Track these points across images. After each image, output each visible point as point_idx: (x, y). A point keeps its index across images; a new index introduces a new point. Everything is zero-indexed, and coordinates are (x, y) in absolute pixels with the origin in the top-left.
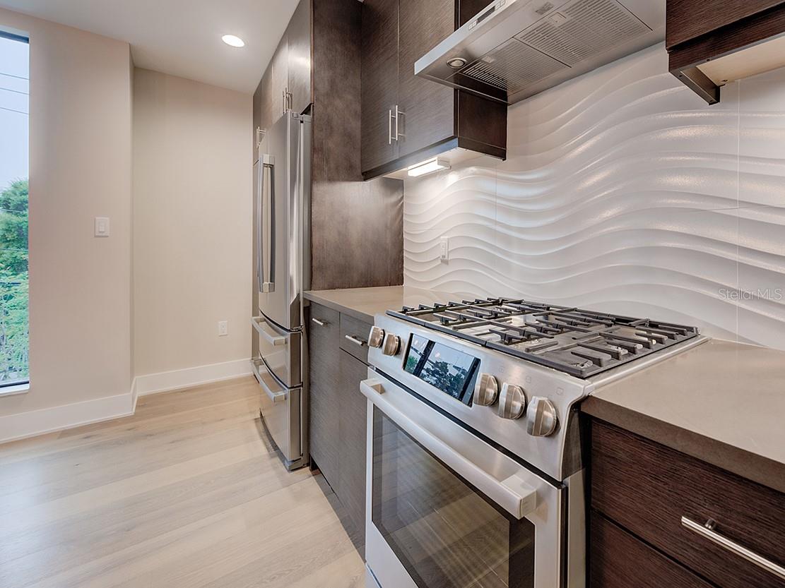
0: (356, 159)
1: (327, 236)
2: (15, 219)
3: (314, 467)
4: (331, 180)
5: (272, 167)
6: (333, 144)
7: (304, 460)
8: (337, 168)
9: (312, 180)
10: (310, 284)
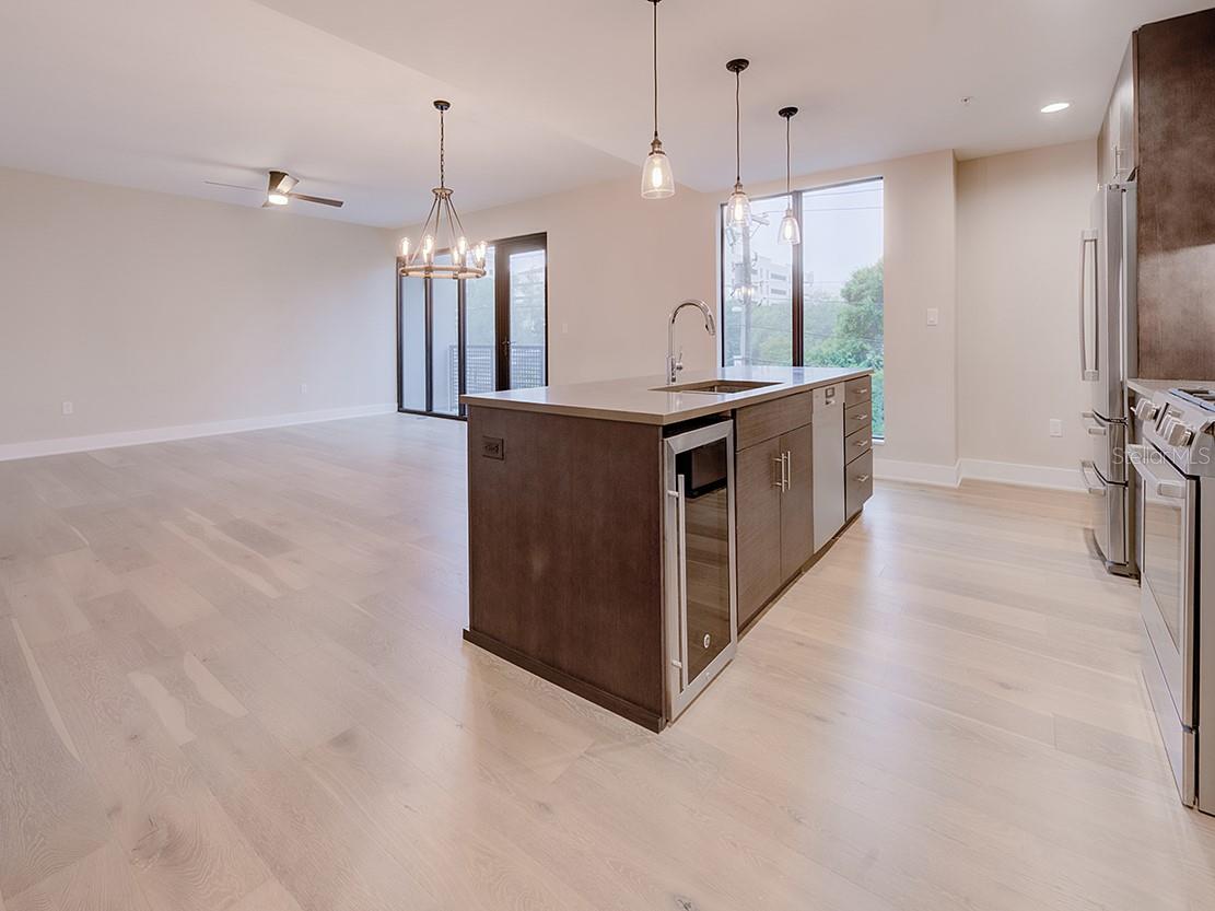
2: (855, 309)
5: (1096, 241)
6: (1172, 206)
7: (1127, 565)
8: (1180, 233)
9: (1143, 246)
10: (1137, 372)
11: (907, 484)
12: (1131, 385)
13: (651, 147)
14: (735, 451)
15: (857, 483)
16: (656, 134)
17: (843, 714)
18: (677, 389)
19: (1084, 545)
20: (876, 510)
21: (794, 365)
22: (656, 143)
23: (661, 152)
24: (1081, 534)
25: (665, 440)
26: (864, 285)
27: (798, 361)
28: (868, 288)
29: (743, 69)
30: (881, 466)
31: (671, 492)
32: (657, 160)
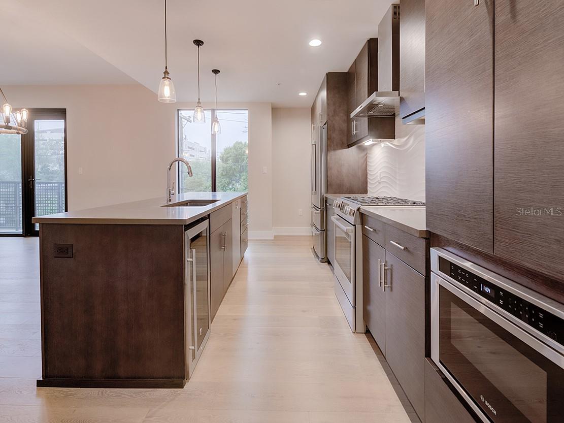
0: (345, 140)
1: (334, 172)
2: (225, 165)
3: (329, 263)
4: (335, 150)
5: (315, 145)
6: (335, 135)
7: (325, 259)
8: (337, 145)
9: (328, 150)
10: (327, 191)
11: (257, 240)
12: (325, 195)
13: (164, 74)
14: (210, 234)
15: (243, 242)
16: (166, 68)
17: (258, 343)
18: (173, 205)
19: (312, 254)
20: (248, 254)
21: (212, 191)
22: (166, 73)
23: (169, 78)
24: (310, 250)
25: (186, 232)
26: (229, 155)
27: (214, 189)
28: (230, 156)
29: (201, 45)
30: (251, 234)
31: (188, 259)
32: (167, 82)
